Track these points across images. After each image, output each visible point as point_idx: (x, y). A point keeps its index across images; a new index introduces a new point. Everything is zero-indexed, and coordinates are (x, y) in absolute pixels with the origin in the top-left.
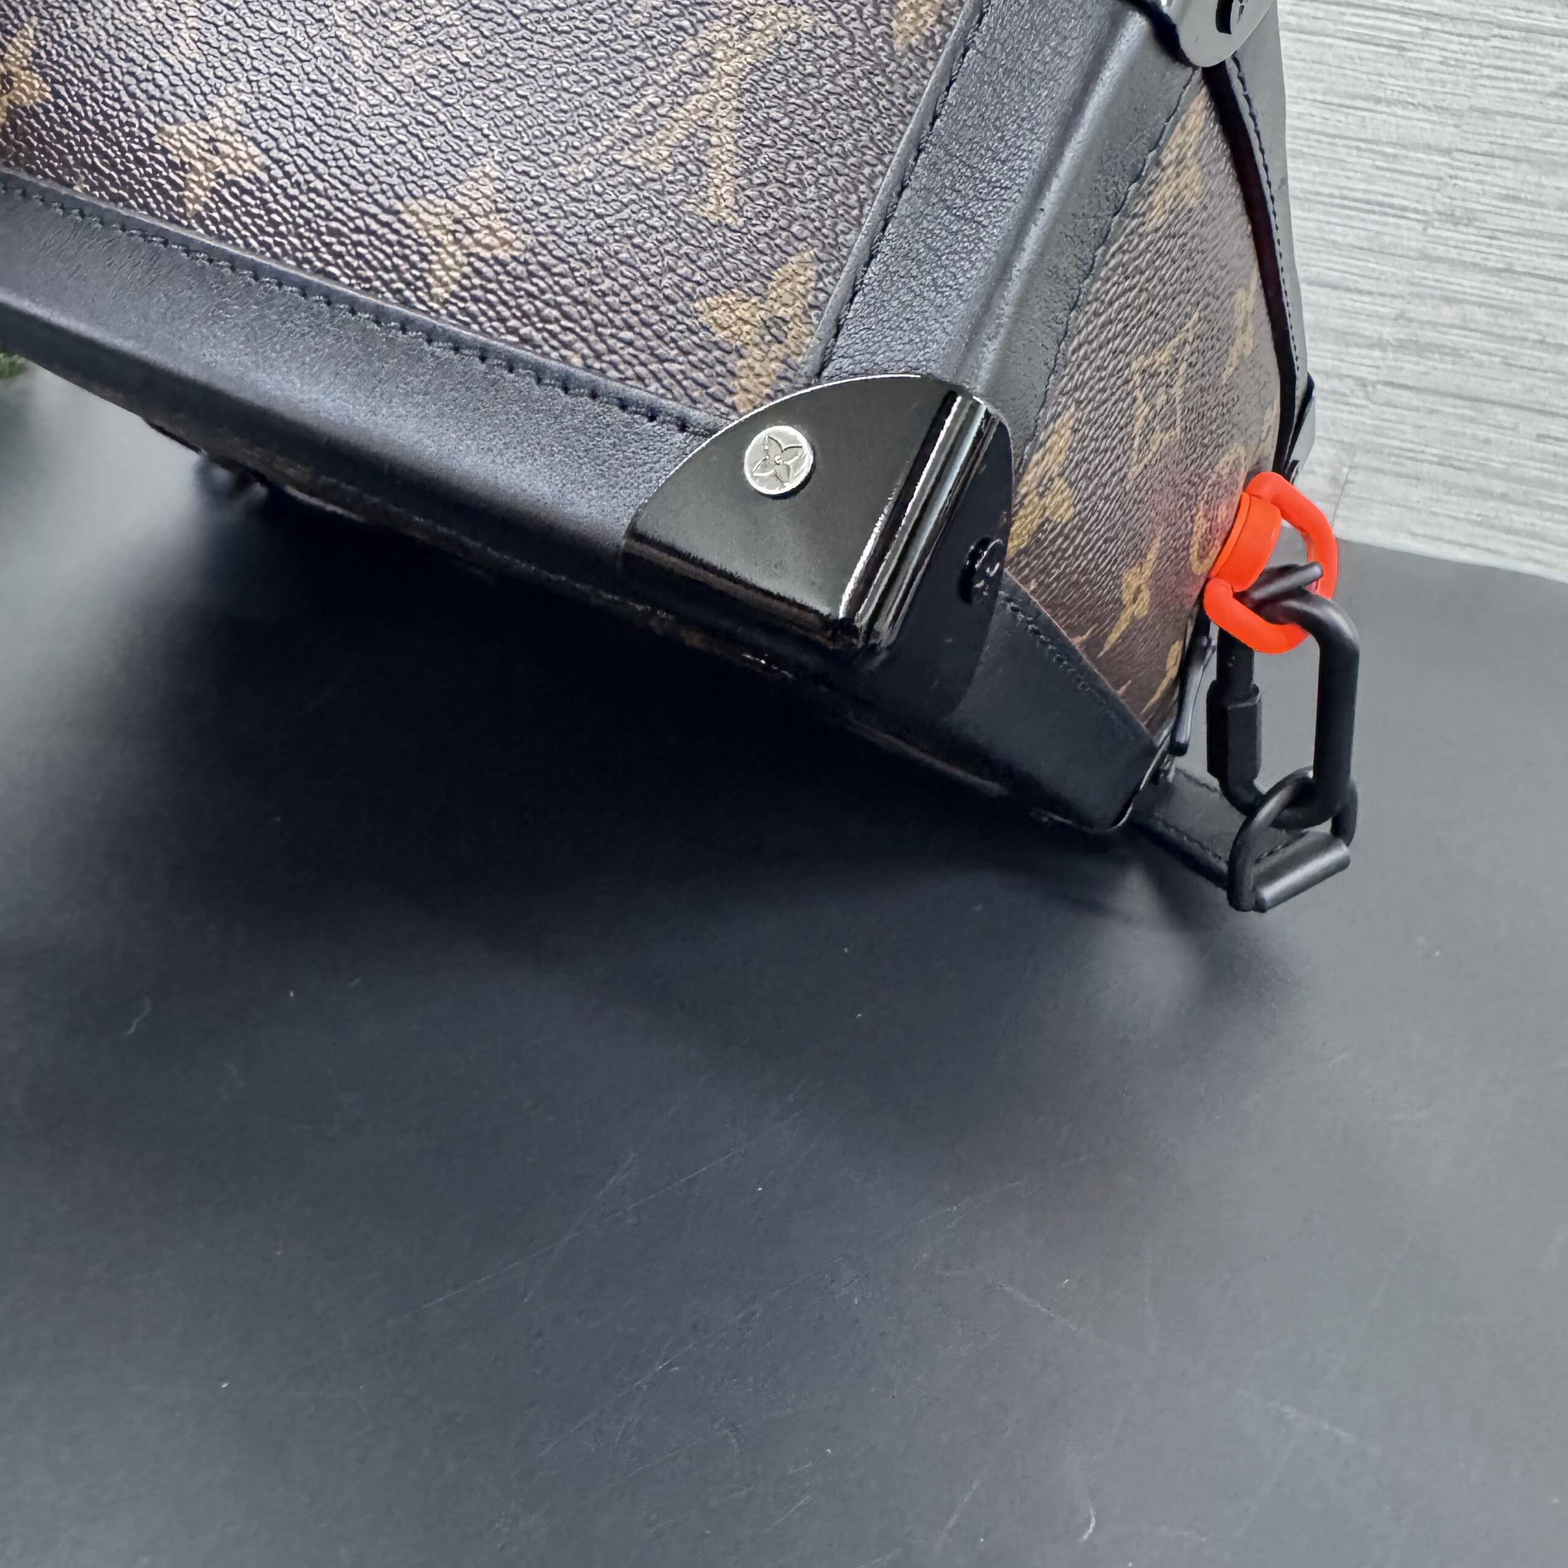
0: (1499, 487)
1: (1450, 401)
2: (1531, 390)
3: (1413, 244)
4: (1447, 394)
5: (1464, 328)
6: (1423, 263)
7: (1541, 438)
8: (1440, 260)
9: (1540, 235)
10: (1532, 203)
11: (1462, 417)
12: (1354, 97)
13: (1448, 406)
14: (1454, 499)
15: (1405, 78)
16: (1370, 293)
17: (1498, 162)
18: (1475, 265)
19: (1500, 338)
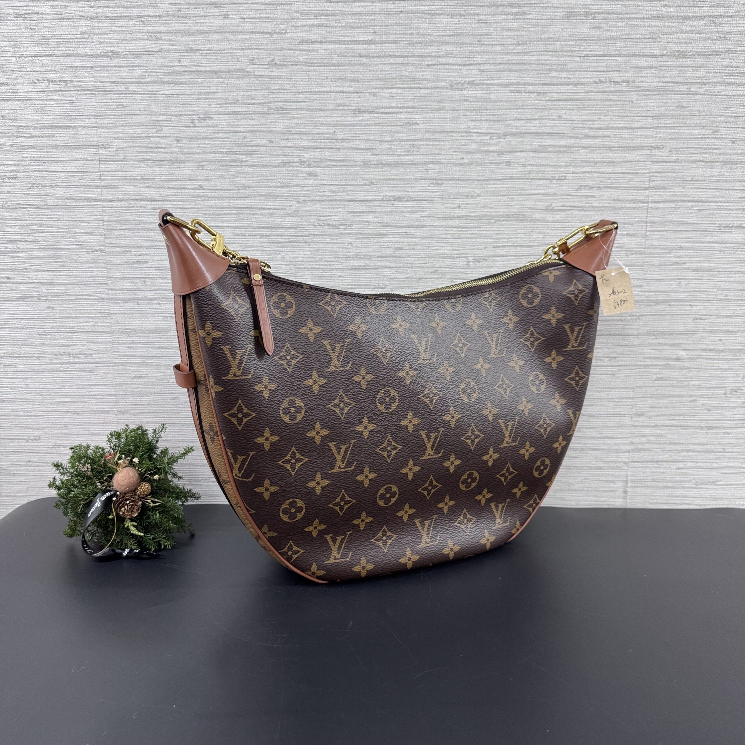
0: (670, 485)
1: (650, 463)
2: (671, 456)
3: (630, 423)
4: (649, 462)
5: (649, 443)
6: (633, 428)
7: (678, 469)
8: (638, 426)
9: (662, 415)
10: (658, 407)
11: (655, 467)
12: (604, 388)
13: (650, 465)
14: (659, 491)
15: (616, 382)
16: (621, 438)
17: (646, 399)
18: (647, 426)
19: (659, 444)
